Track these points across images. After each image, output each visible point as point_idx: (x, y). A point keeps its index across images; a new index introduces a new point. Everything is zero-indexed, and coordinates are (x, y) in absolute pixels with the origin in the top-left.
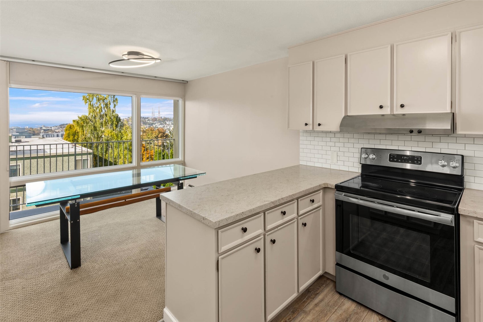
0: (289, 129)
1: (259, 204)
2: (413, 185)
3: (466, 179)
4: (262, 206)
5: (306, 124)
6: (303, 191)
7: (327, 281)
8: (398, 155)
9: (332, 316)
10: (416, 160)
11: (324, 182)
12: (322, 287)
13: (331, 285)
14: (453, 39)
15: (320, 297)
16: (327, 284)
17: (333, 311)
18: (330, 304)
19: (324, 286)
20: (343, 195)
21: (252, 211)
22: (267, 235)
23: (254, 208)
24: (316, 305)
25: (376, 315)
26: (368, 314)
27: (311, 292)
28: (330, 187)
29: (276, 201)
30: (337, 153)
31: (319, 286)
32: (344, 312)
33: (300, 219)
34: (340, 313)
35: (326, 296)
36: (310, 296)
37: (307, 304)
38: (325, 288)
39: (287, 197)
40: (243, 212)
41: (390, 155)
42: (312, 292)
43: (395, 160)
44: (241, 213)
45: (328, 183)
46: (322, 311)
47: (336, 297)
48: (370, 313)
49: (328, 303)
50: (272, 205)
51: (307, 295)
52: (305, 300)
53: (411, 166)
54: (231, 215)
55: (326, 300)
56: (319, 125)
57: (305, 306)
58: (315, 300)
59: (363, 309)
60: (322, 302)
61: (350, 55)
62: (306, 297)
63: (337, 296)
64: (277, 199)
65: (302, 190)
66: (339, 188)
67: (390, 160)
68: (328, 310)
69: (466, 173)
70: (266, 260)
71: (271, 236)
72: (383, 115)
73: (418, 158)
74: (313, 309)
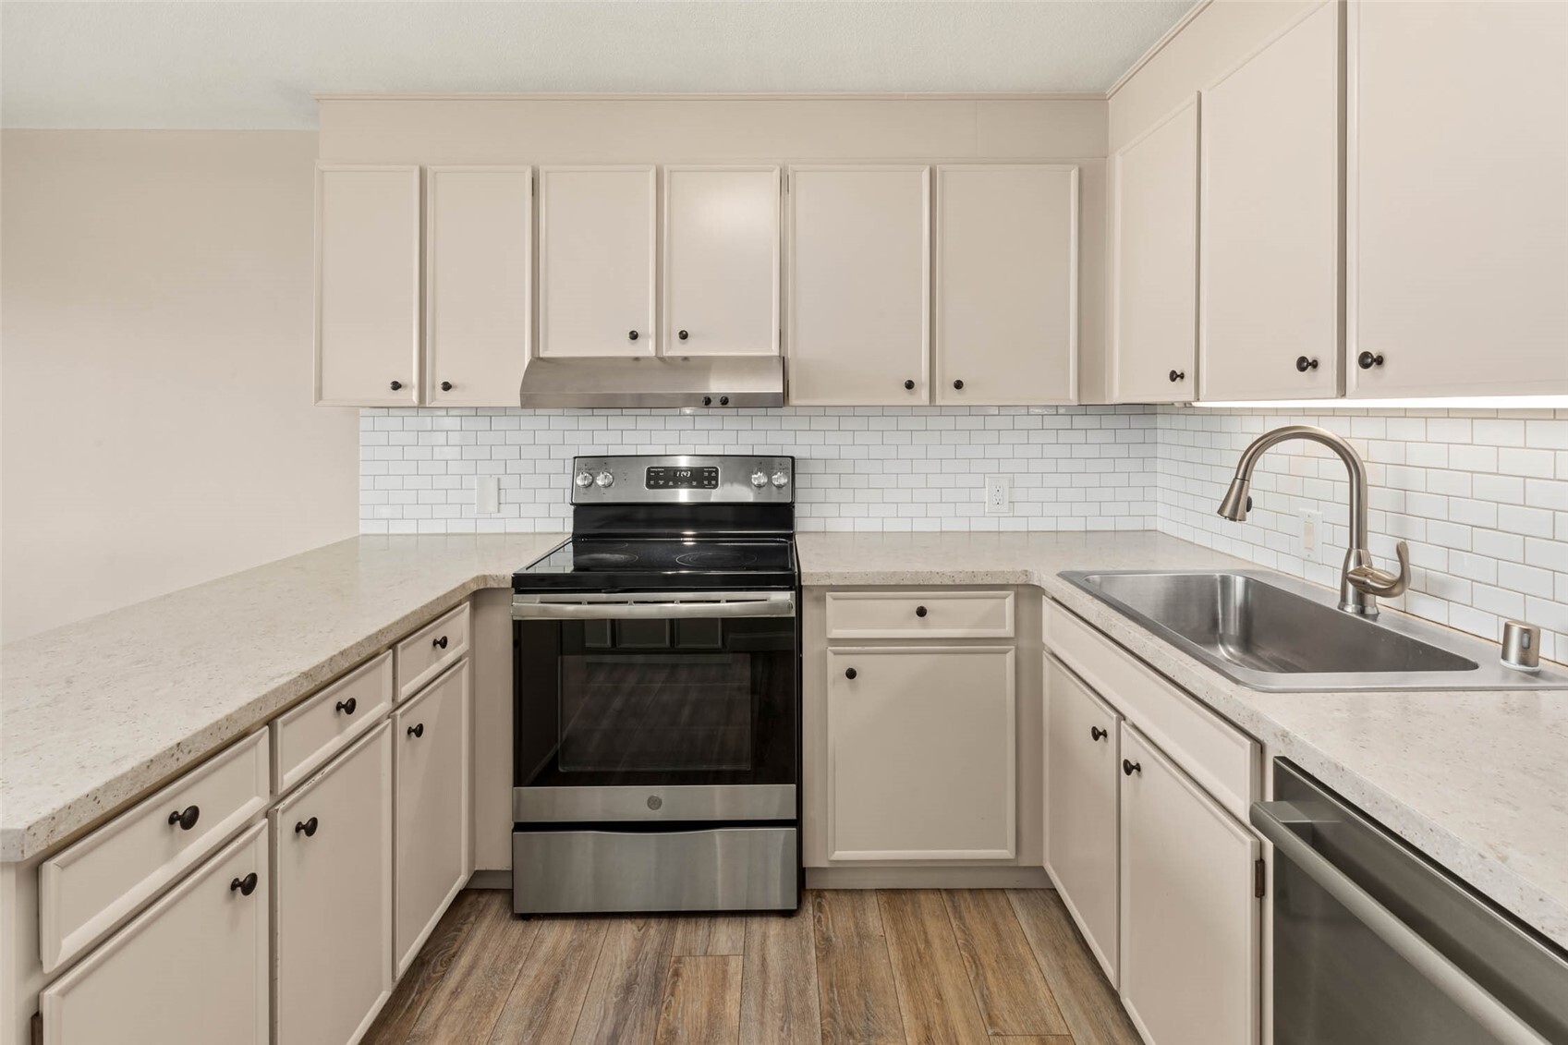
0: (321, 403)
1: (245, 696)
2: (689, 543)
3: (799, 511)
4: (265, 696)
5: (396, 386)
6: (414, 613)
7: (480, 899)
8: (667, 469)
9: (510, 999)
10: (707, 478)
11: (475, 574)
12: (465, 928)
13: (496, 904)
14: (785, 183)
15: (464, 961)
16: (481, 908)
17: (513, 979)
18: (500, 964)
19: (472, 919)
20: (538, 601)
21: (224, 729)
22: (284, 812)
23: (231, 715)
24: (453, 993)
25: (629, 922)
26: (610, 931)
27: (429, 962)
28: (496, 586)
29: (320, 667)
30: (499, 479)
31: (455, 930)
32: (545, 963)
33: (402, 715)
34: (533, 974)
35: (484, 946)
36: (429, 978)
37: (424, 1008)
38: (475, 926)
39: (360, 644)
40: (179, 744)
41: (649, 471)
42: (433, 962)
43: (661, 482)
44: (171, 748)
45: (487, 573)
46: (476, 1004)
47: (515, 932)
48: (614, 924)
49: (493, 964)
50: (307, 686)
51: (416, 981)
52: (413, 1000)
53: (690, 495)
54: (120, 772)
55: (486, 959)
56: (447, 387)
57: (418, 1019)
58: (449, 980)
59: (594, 924)
60: (475, 971)
61: (547, 172)
62: (417, 987)
63: (519, 927)
64: (322, 657)
65: (408, 611)
66: (523, 583)
67: (649, 486)
68: (497, 986)
69: (801, 496)
70: (279, 913)
71: (295, 810)
72: (637, 359)
73: (710, 472)
74: (448, 1007)
